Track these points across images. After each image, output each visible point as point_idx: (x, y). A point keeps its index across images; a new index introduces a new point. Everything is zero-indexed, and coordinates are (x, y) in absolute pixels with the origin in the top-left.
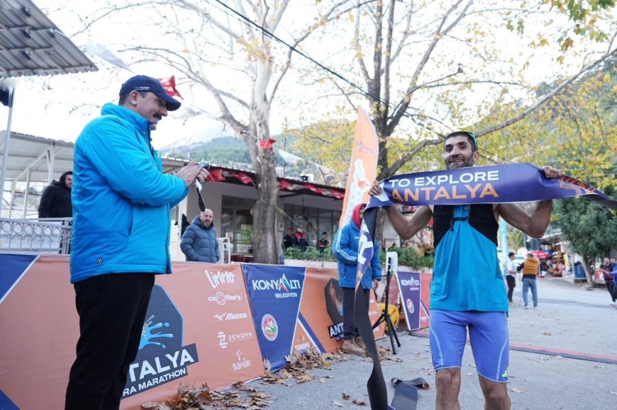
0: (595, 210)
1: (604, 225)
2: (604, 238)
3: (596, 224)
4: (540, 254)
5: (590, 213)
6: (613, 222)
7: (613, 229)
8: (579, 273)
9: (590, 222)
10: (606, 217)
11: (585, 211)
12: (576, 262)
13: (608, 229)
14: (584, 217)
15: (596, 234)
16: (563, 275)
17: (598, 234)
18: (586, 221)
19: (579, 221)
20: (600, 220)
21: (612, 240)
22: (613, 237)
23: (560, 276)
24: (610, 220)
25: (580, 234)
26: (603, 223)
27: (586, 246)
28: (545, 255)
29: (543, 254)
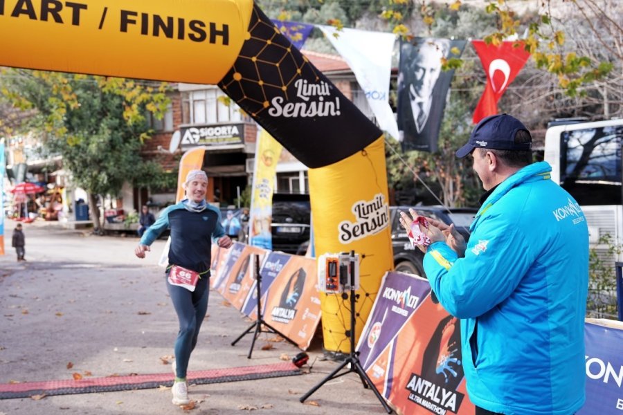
0: (109, 128)
1: (119, 151)
2: (119, 168)
3: (109, 149)
4: (28, 188)
5: (104, 133)
6: (131, 147)
7: (129, 155)
8: (81, 214)
9: (103, 146)
10: (121, 140)
11: (97, 130)
12: (77, 200)
13: (124, 156)
14: (94, 139)
15: (109, 163)
16: (59, 218)
17: (112, 163)
18: (98, 144)
19: (88, 144)
20: (114, 143)
21: (127, 171)
22: (128, 167)
23: (56, 219)
24: (127, 145)
25: (88, 161)
26: (118, 147)
27: (95, 179)
28: (35, 190)
29: (32, 188)
